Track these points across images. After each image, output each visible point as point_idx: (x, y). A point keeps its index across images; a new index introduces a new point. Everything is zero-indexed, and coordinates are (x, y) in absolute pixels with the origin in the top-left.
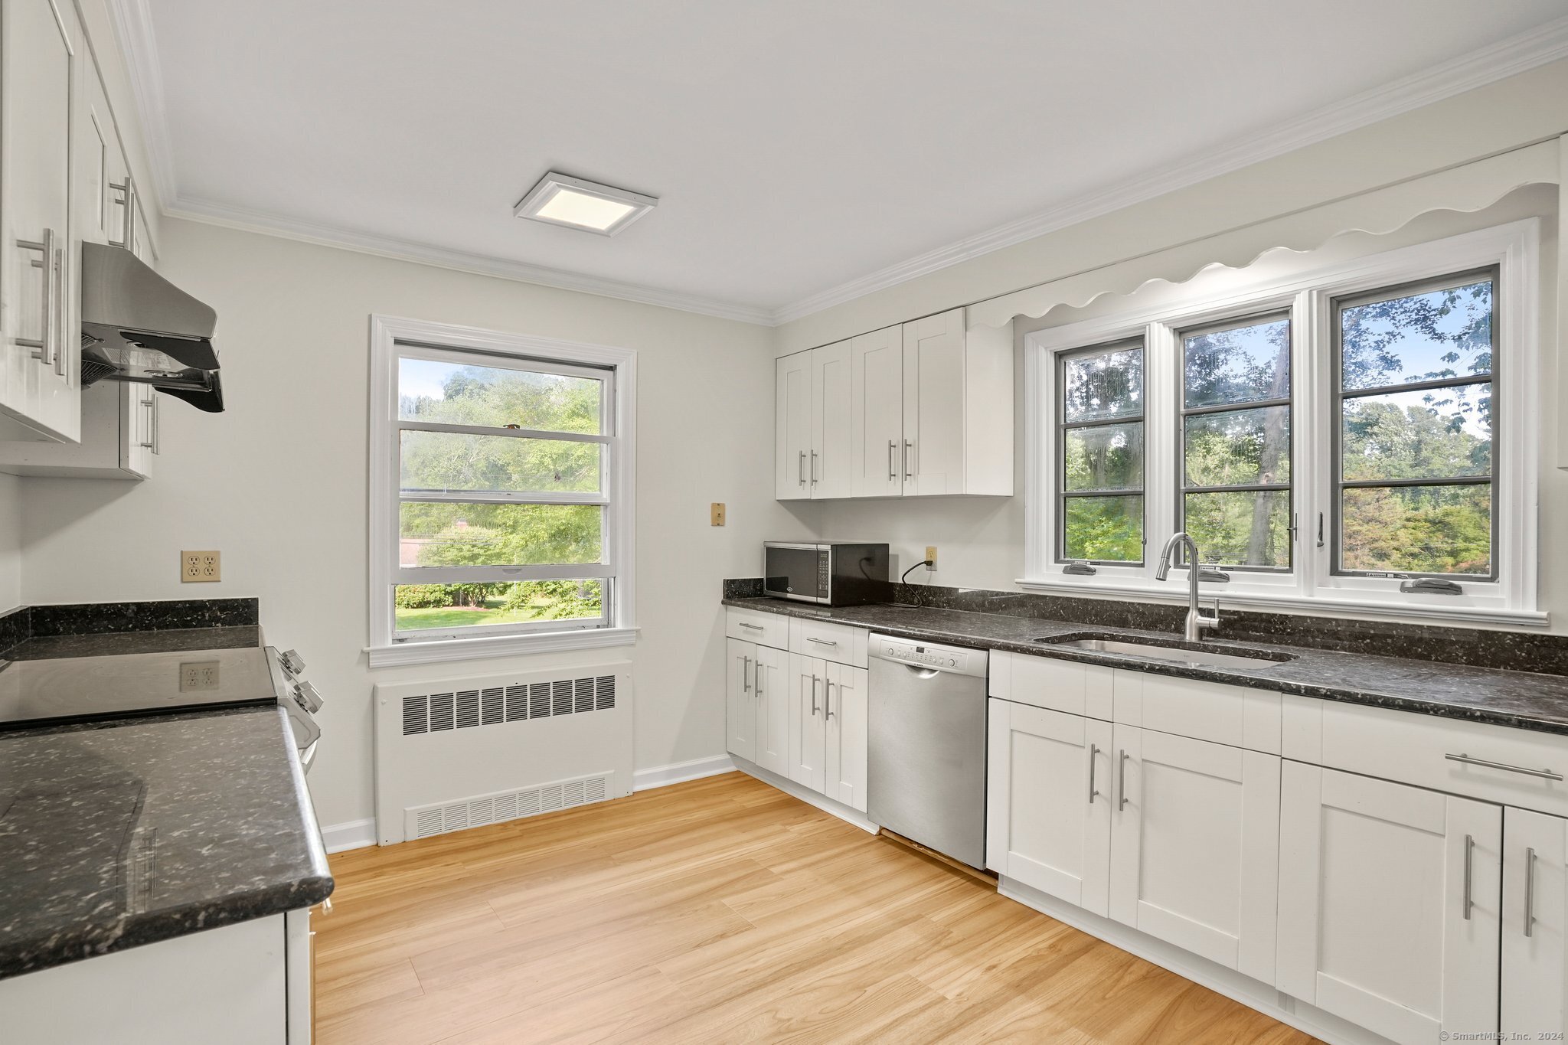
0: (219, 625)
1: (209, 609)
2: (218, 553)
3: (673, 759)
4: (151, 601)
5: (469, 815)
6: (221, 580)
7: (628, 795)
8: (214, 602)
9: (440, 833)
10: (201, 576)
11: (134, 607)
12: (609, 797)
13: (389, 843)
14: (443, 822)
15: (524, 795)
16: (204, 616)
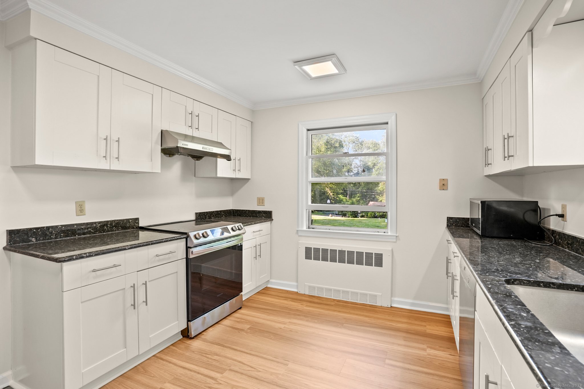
0: (263, 217)
1: (262, 213)
2: (264, 198)
3: (415, 298)
4: (251, 210)
5: (324, 293)
6: (265, 205)
7: (387, 306)
8: (263, 211)
9: (323, 296)
10: (261, 204)
11: (248, 211)
12: (379, 304)
13: (300, 293)
14: (316, 292)
15: (344, 292)
16: (260, 215)
